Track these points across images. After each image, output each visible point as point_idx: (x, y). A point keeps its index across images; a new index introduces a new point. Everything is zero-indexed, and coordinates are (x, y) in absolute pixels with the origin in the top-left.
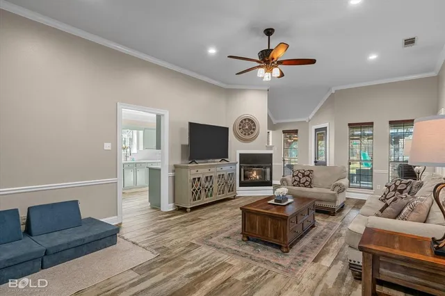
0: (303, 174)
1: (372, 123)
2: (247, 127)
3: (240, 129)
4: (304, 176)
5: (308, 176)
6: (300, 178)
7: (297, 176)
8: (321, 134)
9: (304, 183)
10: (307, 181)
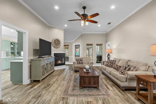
0: (80, 60)
1: (92, 44)
2: (57, 43)
3: (54, 43)
4: (81, 60)
5: (82, 60)
6: (79, 61)
7: (78, 61)
8: (77, 47)
9: (81, 63)
10: (82, 62)
